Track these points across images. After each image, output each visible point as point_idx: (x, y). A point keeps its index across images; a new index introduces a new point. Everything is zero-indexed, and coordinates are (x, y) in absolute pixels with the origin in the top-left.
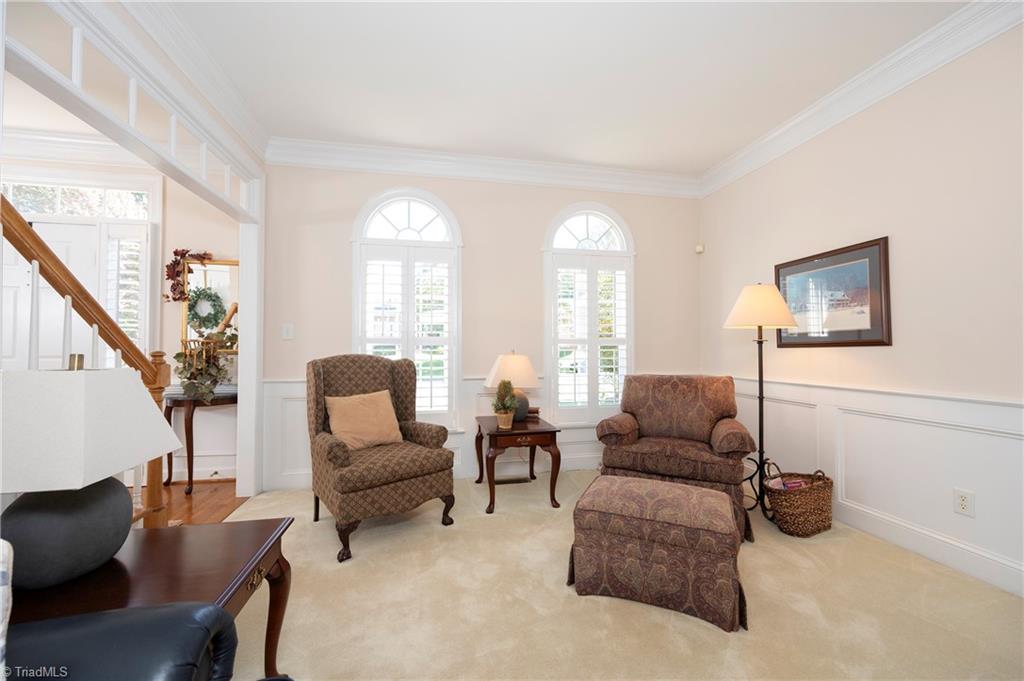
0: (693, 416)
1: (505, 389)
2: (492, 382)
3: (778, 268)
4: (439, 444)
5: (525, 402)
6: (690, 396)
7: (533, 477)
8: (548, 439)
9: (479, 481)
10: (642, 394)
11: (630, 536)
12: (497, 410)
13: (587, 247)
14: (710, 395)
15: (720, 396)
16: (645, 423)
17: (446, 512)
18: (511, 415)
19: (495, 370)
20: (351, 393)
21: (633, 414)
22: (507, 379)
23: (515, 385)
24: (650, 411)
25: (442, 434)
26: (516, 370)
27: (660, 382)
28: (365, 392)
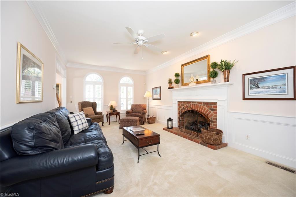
0: (140, 110)
1: (112, 106)
2: (109, 105)
3: (153, 88)
4: (101, 115)
5: (115, 109)
6: (140, 107)
7: (116, 121)
8: (118, 114)
9: (107, 122)
10: (133, 107)
11: (126, 122)
12: (110, 110)
13: (126, 83)
14: (142, 107)
15: (144, 107)
16: (134, 111)
17: (102, 124)
18: (112, 110)
19: (110, 103)
20: (86, 107)
21: (132, 110)
22: (112, 105)
23: (113, 106)
24: (134, 109)
25: (101, 113)
26: (113, 103)
27: (136, 105)
28: (88, 107)
